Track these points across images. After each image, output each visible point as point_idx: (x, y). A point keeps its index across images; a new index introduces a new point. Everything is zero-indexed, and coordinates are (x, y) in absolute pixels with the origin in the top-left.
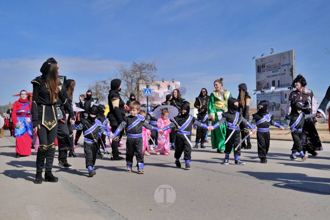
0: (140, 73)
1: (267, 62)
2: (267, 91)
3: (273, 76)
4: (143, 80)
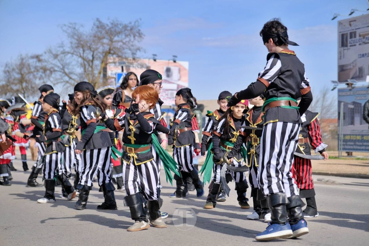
0: (110, 43)
1: (360, 27)
2: (359, 84)
4: (115, 56)
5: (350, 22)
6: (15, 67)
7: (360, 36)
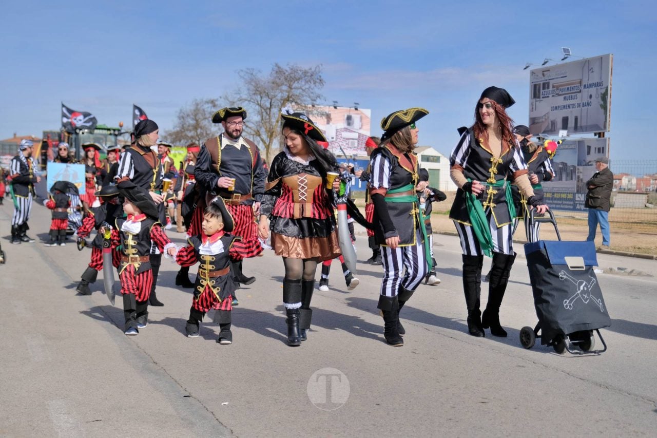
0: (289, 89)
1: (554, 77)
2: (550, 138)
3: (564, 107)
4: (293, 104)
5: (543, 72)
6: (190, 113)
7: (553, 87)
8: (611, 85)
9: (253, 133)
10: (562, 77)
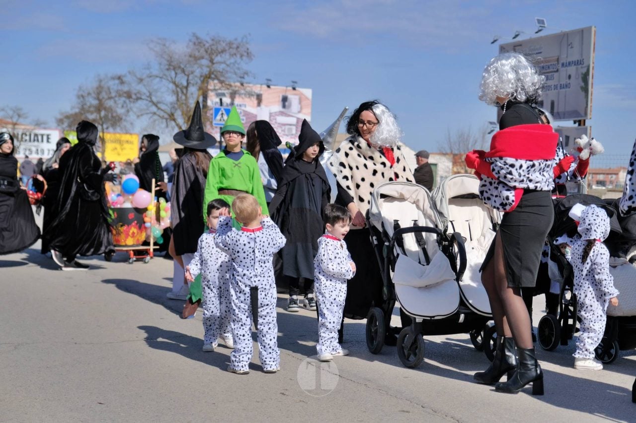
0: (210, 64)
4: (216, 81)
5: (515, 46)
6: (91, 91)
8: (593, 63)
9: (166, 116)
10: (537, 53)
